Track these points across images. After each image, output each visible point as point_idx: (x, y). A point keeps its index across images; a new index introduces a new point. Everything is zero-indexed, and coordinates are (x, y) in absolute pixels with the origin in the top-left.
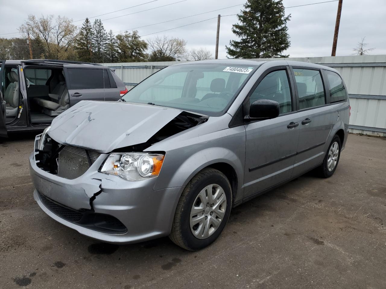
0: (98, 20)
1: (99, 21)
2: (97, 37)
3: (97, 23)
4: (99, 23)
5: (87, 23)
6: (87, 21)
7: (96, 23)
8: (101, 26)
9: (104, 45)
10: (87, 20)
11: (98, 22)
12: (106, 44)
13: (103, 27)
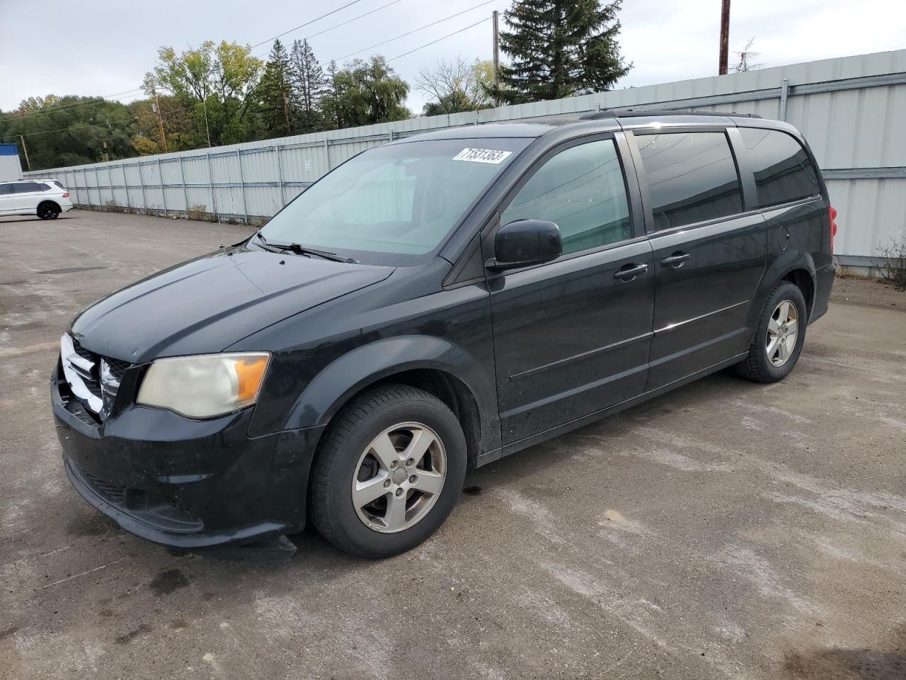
0: (300, 41)
1: (302, 44)
2: (301, 80)
3: (299, 49)
4: (303, 49)
5: (278, 51)
6: (278, 46)
7: (296, 50)
8: (308, 53)
9: (319, 96)
10: (278, 43)
11: (301, 47)
12: (321, 92)
13: (312, 54)
